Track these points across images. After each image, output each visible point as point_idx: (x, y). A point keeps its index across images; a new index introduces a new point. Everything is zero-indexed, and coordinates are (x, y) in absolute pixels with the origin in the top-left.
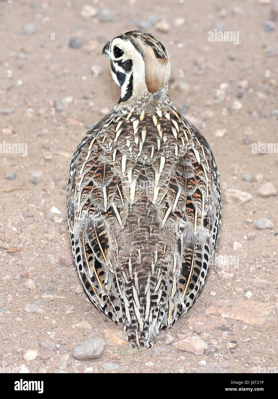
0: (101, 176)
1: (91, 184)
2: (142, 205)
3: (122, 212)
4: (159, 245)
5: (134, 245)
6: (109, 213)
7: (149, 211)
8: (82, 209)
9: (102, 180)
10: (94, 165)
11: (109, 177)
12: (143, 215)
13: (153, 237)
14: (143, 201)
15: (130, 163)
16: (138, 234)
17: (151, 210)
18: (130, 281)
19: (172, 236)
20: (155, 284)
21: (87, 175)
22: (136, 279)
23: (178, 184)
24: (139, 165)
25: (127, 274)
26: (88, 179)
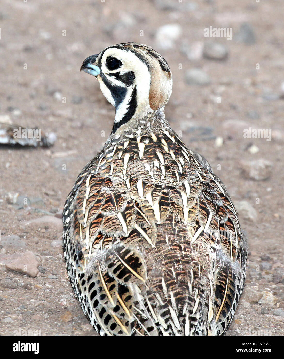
0: (111, 205)
1: (100, 216)
2: (168, 224)
3: (149, 232)
4: (194, 265)
5: (166, 264)
6: (132, 236)
7: (177, 229)
8: (93, 244)
9: (114, 208)
10: (98, 198)
11: (122, 204)
12: (171, 234)
13: (186, 256)
14: (169, 220)
15: (147, 187)
16: (168, 253)
17: (179, 228)
18: (166, 303)
19: (205, 257)
20: (193, 304)
21: (92, 209)
22: (173, 299)
23: (208, 207)
24: (157, 188)
25: (162, 294)
26: (95, 213)
